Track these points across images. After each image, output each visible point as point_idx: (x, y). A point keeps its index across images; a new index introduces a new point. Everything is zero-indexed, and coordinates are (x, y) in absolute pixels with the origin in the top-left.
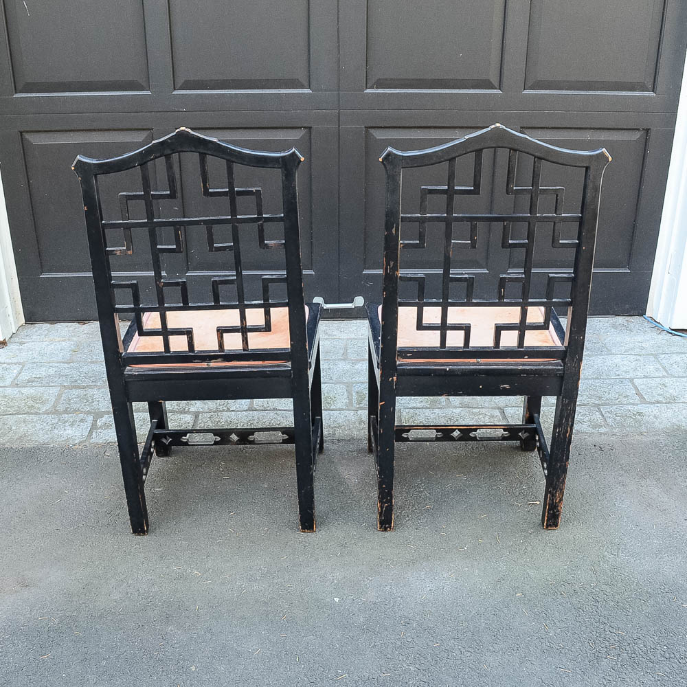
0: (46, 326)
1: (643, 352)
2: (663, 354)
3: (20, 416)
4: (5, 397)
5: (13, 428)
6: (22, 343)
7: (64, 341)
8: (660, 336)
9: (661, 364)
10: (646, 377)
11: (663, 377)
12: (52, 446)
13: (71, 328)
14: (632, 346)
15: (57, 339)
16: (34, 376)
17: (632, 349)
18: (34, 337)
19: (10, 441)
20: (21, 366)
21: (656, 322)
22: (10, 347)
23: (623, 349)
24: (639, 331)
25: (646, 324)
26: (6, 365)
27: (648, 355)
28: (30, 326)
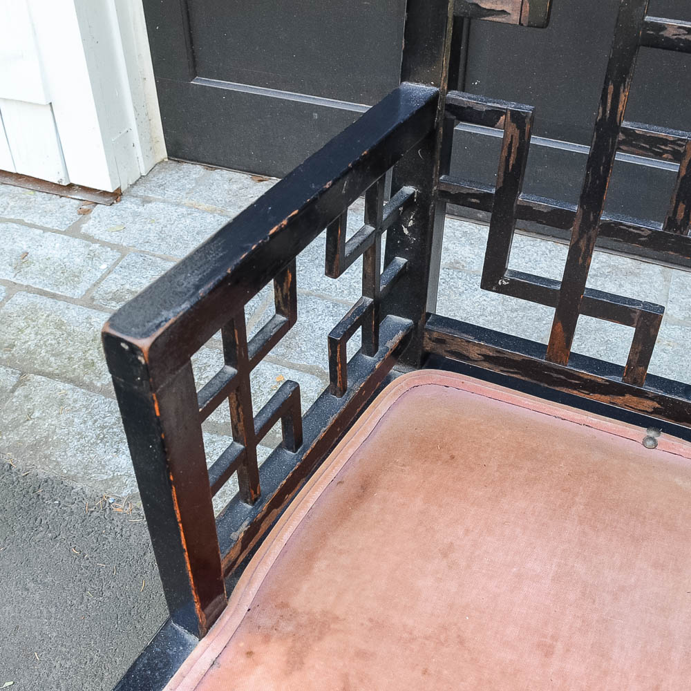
0: (197, 170)
3: (60, 385)
4: (59, 325)
5: (37, 414)
6: (146, 201)
7: (212, 212)
12: (79, 486)
13: (235, 187)
15: (204, 206)
16: (127, 286)
18: (170, 193)
19: (16, 448)
20: (118, 255)
22: (127, 204)
26: (97, 246)
28: (174, 164)
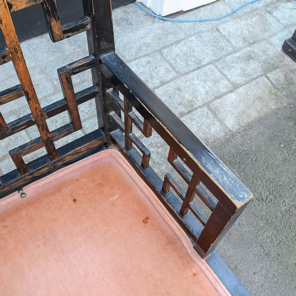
1: (150, 50)
2: (164, 48)
8: (156, 25)
9: (168, 61)
10: (163, 83)
11: (175, 78)
14: (138, 44)
17: (140, 49)
21: (145, 7)
23: (133, 51)
24: (137, 23)
25: (140, 13)
27: (154, 52)
